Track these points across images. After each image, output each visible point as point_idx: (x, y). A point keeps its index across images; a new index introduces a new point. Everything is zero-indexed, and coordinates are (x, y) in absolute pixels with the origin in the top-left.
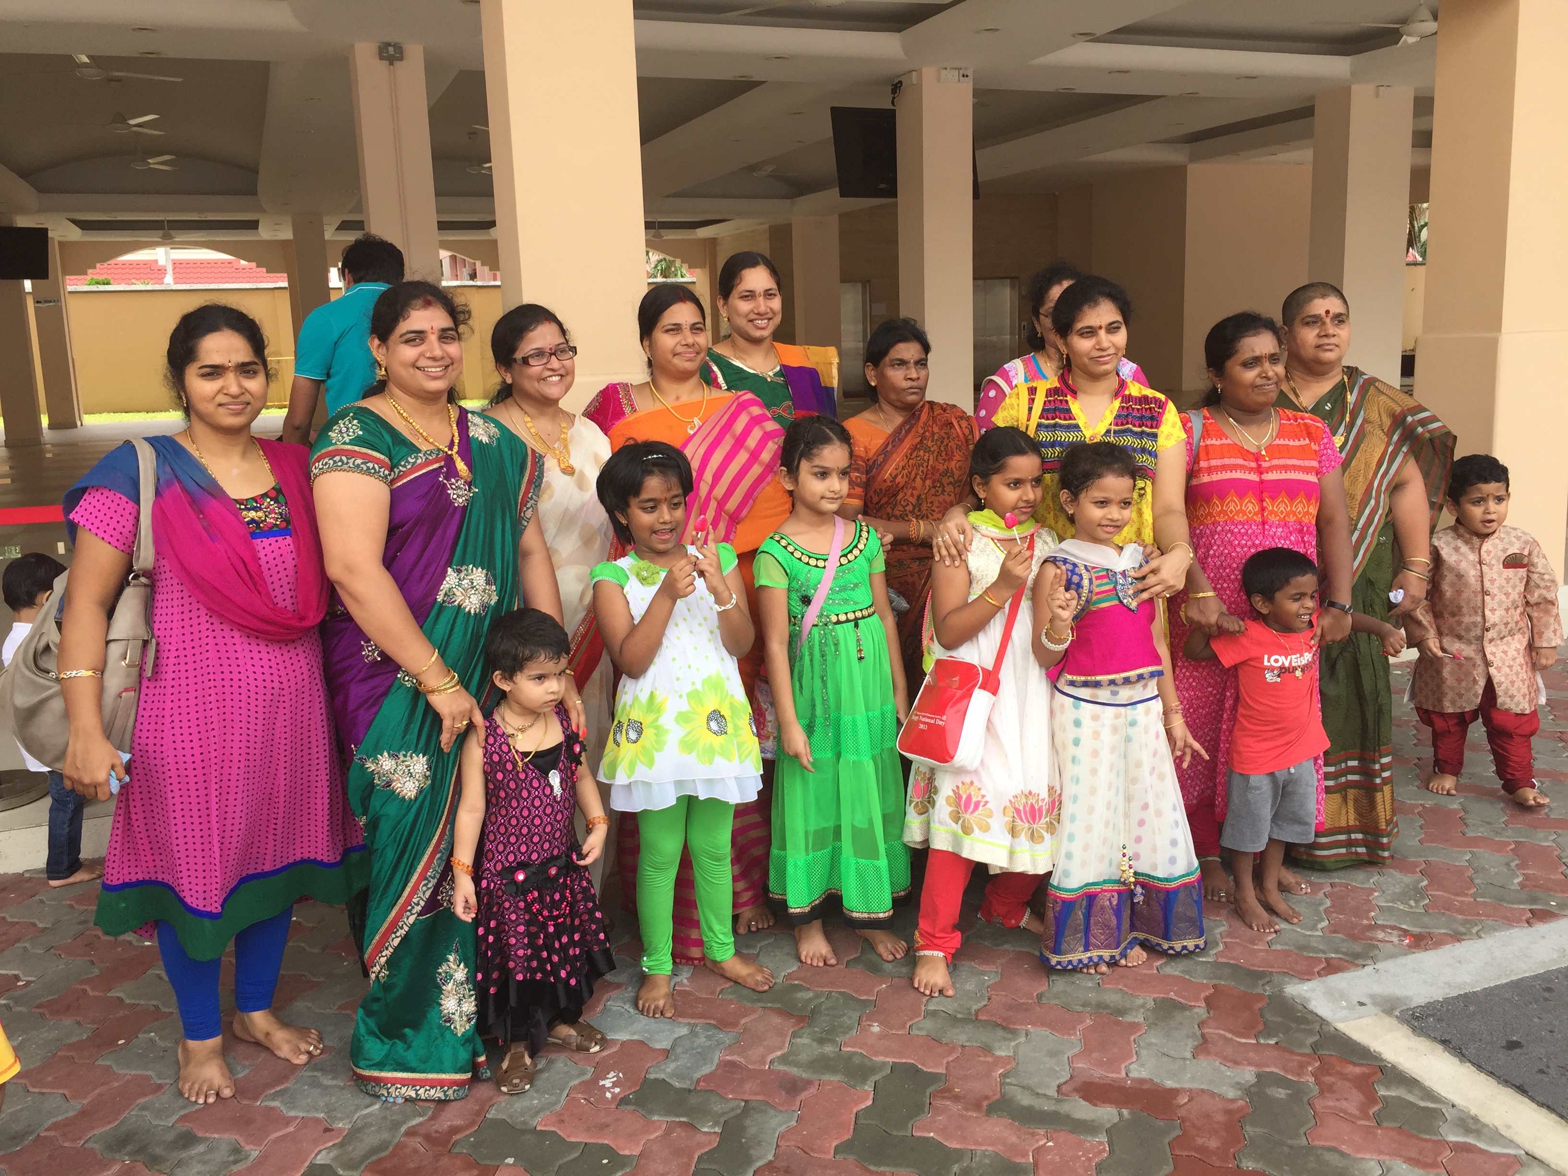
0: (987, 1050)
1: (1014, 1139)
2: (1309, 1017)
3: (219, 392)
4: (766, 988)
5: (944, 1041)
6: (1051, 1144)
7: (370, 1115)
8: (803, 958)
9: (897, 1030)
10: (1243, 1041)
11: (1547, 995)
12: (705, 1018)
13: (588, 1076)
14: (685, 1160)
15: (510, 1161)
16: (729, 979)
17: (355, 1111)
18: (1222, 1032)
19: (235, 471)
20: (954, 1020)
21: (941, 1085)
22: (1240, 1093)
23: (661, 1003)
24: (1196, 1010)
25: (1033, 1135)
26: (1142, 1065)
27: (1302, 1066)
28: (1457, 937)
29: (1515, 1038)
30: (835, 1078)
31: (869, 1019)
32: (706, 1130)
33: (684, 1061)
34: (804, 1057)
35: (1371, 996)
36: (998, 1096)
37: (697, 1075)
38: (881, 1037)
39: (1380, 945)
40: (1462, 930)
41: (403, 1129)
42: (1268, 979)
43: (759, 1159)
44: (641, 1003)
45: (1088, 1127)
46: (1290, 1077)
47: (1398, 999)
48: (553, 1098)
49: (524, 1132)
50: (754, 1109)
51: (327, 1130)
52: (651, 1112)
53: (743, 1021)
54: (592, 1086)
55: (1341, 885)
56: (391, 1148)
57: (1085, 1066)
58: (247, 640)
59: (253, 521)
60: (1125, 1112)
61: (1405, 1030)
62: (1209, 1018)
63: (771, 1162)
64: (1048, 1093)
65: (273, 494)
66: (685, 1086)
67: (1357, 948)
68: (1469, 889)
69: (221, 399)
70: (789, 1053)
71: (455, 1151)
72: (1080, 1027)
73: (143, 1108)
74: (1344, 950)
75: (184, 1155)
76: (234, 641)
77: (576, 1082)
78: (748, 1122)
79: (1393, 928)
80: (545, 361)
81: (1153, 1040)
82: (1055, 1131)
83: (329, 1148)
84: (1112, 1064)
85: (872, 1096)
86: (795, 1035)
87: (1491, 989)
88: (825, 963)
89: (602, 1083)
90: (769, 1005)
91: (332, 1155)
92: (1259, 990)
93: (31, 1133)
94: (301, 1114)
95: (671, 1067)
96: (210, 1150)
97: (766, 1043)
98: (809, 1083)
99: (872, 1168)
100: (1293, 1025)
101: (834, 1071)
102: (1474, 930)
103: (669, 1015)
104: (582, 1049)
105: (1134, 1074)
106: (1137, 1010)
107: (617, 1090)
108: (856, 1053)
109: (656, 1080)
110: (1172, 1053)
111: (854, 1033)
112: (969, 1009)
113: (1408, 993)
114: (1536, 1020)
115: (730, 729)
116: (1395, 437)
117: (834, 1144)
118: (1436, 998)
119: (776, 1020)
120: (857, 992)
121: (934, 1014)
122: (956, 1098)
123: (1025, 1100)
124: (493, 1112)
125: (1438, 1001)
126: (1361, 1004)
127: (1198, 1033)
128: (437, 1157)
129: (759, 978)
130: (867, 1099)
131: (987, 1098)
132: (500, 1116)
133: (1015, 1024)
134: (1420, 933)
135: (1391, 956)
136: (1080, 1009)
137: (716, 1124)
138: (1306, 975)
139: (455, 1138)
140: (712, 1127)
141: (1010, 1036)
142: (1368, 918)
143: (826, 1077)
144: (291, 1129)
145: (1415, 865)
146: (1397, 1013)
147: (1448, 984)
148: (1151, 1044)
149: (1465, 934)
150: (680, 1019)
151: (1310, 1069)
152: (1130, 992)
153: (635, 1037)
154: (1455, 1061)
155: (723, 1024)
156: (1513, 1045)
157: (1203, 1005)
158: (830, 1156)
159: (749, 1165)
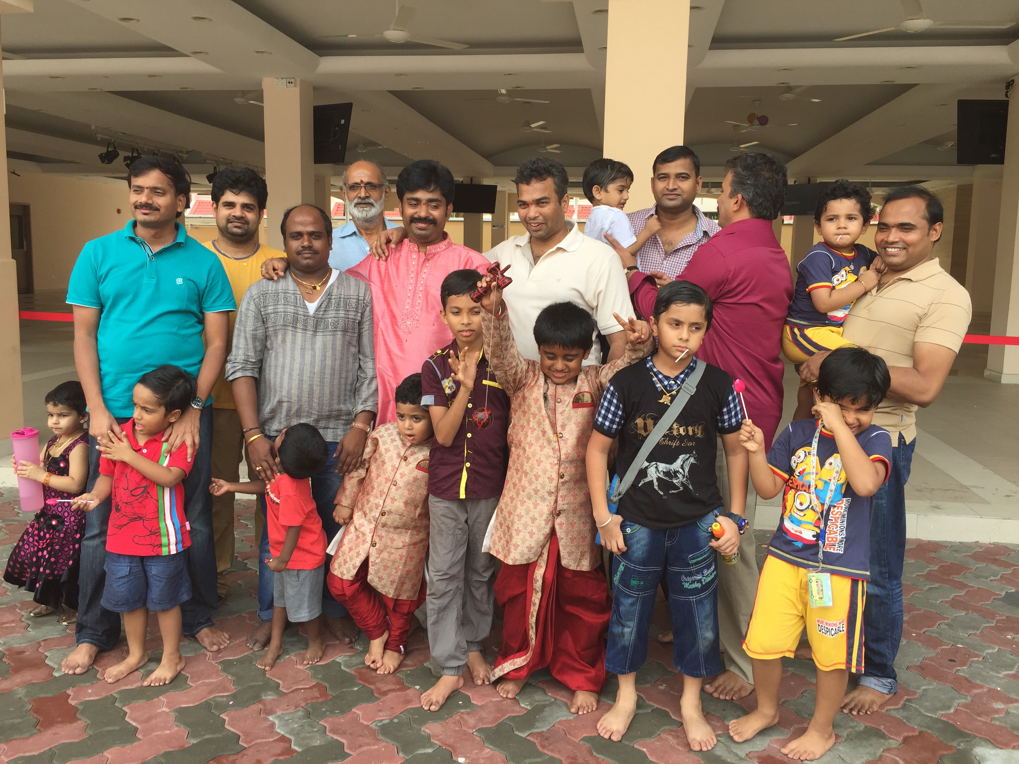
15: (417, 687)
32: (523, 705)
42: (969, 739)
50: (556, 704)
62: (896, 748)
63: (543, 732)
78: (548, 709)
92: (954, 744)
111: (649, 686)
117: (584, 735)
127: (879, 752)
140: (528, 705)
157: (900, 739)
158: (577, 741)
159: (529, 729)
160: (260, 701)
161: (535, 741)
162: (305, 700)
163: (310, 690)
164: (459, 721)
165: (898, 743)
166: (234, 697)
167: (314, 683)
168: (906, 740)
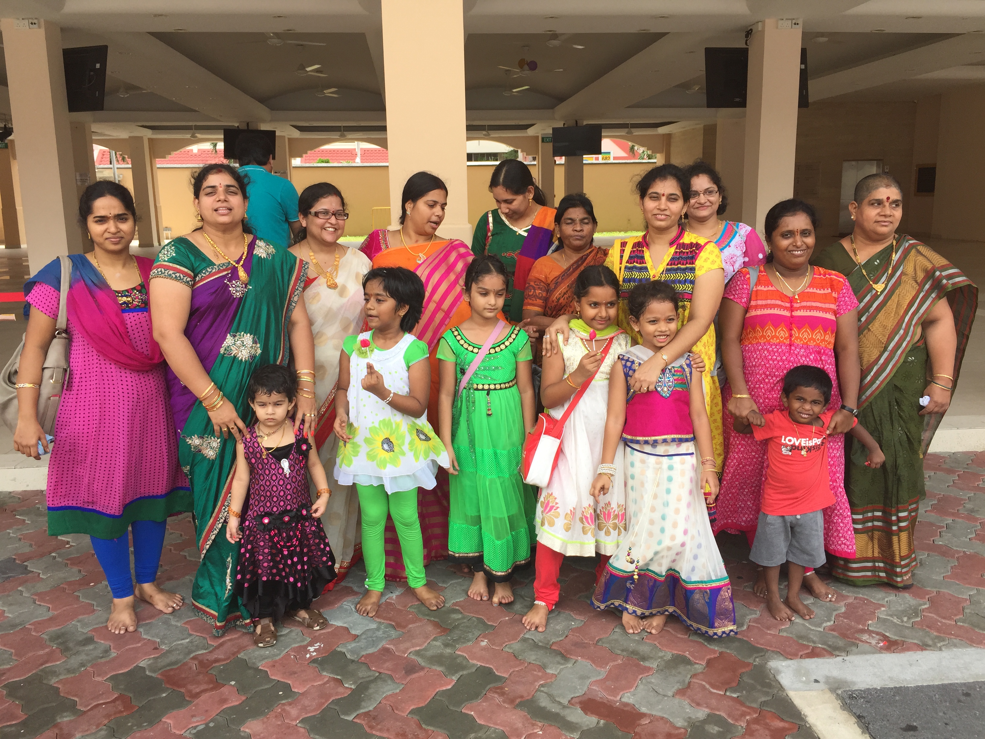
0: (543, 668)
1: (520, 725)
2: (774, 684)
3: (105, 231)
4: (435, 608)
5: (520, 658)
6: (541, 733)
7: (182, 644)
8: (469, 593)
9: (497, 646)
10: (715, 691)
11: (963, 698)
12: (390, 620)
13: (305, 643)
14: (323, 701)
15: (233, 683)
16: (419, 600)
17: (175, 641)
18: (704, 683)
19: (118, 275)
20: (535, 646)
21: (499, 684)
22: (686, 724)
23: (369, 607)
24: (697, 666)
25: (533, 725)
26: (634, 695)
27: (743, 715)
28: (923, 647)
29: (915, 724)
30: (439, 669)
31: (483, 637)
32: (346, 685)
33: (362, 643)
34: (430, 653)
35: (827, 678)
36: (529, 698)
37: (364, 653)
38: (484, 649)
39: (860, 644)
40: (930, 643)
41: (192, 655)
42: (763, 654)
43: (364, 708)
44: (358, 606)
45: (570, 727)
46: (730, 720)
47: (846, 682)
48: (278, 652)
49: (250, 668)
50: (381, 678)
51: (156, 649)
52: (323, 670)
53: (411, 626)
54: (304, 649)
55: (860, 599)
56: (179, 665)
57: (597, 689)
58: (119, 370)
59: (125, 303)
60: (602, 722)
61: (837, 703)
62: (702, 673)
63: (370, 711)
64: (562, 701)
65: (140, 288)
66: (352, 658)
67: (841, 643)
68: (956, 615)
69: (107, 235)
70: (425, 649)
71: (210, 672)
72: (611, 664)
73: (78, 621)
74: (830, 643)
75: (81, 649)
76: (112, 370)
77: (296, 645)
78: (372, 685)
79: (878, 633)
80: (328, 217)
81: (653, 681)
82: (550, 725)
83: (150, 659)
84: (614, 691)
85: (453, 683)
86: (435, 639)
87: (922, 686)
88: (481, 600)
89: (309, 648)
90: (432, 619)
91: (149, 662)
92: (750, 660)
93: (21, 625)
94: (149, 638)
95: (352, 645)
96: (95, 648)
97: (414, 641)
98: (422, 668)
99: (424, 726)
100: (759, 687)
101: (440, 663)
102: (939, 645)
103: (370, 615)
104: (310, 626)
105: (625, 700)
106: (656, 660)
107: (315, 654)
108: (460, 656)
109: (341, 652)
110: (660, 691)
111: (470, 643)
112: (549, 641)
113: (855, 679)
114: (941, 714)
115: (396, 449)
116: (927, 286)
117: (412, 708)
118: (875, 686)
119: (430, 628)
120: (488, 619)
121: (525, 640)
122: (502, 694)
123: (544, 702)
124: (242, 654)
125: (876, 689)
126: (816, 681)
127: (687, 680)
128: (199, 673)
129: (434, 602)
130: (449, 684)
131: (522, 697)
132: (245, 657)
133: (571, 654)
134: (896, 641)
135: (865, 653)
136: (619, 652)
137: (354, 683)
138: (789, 655)
139: (214, 665)
140: (351, 684)
141: (562, 661)
142: (864, 625)
143: (434, 667)
144: (140, 645)
145: (928, 593)
146: (839, 692)
147: (891, 678)
148: (650, 683)
149: (930, 646)
150: (377, 619)
151: (748, 718)
152: (660, 647)
153: (345, 625)
154: (859, 731)
155: (398, 626)
156: (911, 728)
157: (704, 663)
158: (405, 715)
159: (356, 710)
160: (56, 725)
161: (363, 722)
162: (108, 716)
163: (113, 704)
164: (281, 714)
165: (703, 667)
166: (24, 724)
167: (116, 696)
168: (709, 663)
